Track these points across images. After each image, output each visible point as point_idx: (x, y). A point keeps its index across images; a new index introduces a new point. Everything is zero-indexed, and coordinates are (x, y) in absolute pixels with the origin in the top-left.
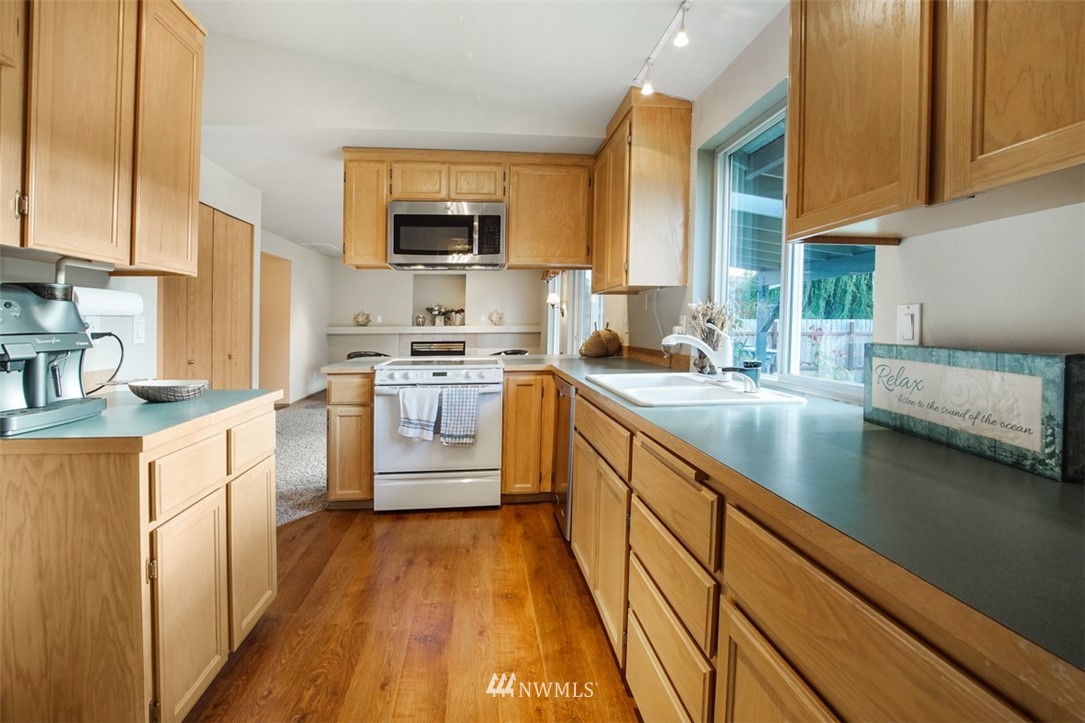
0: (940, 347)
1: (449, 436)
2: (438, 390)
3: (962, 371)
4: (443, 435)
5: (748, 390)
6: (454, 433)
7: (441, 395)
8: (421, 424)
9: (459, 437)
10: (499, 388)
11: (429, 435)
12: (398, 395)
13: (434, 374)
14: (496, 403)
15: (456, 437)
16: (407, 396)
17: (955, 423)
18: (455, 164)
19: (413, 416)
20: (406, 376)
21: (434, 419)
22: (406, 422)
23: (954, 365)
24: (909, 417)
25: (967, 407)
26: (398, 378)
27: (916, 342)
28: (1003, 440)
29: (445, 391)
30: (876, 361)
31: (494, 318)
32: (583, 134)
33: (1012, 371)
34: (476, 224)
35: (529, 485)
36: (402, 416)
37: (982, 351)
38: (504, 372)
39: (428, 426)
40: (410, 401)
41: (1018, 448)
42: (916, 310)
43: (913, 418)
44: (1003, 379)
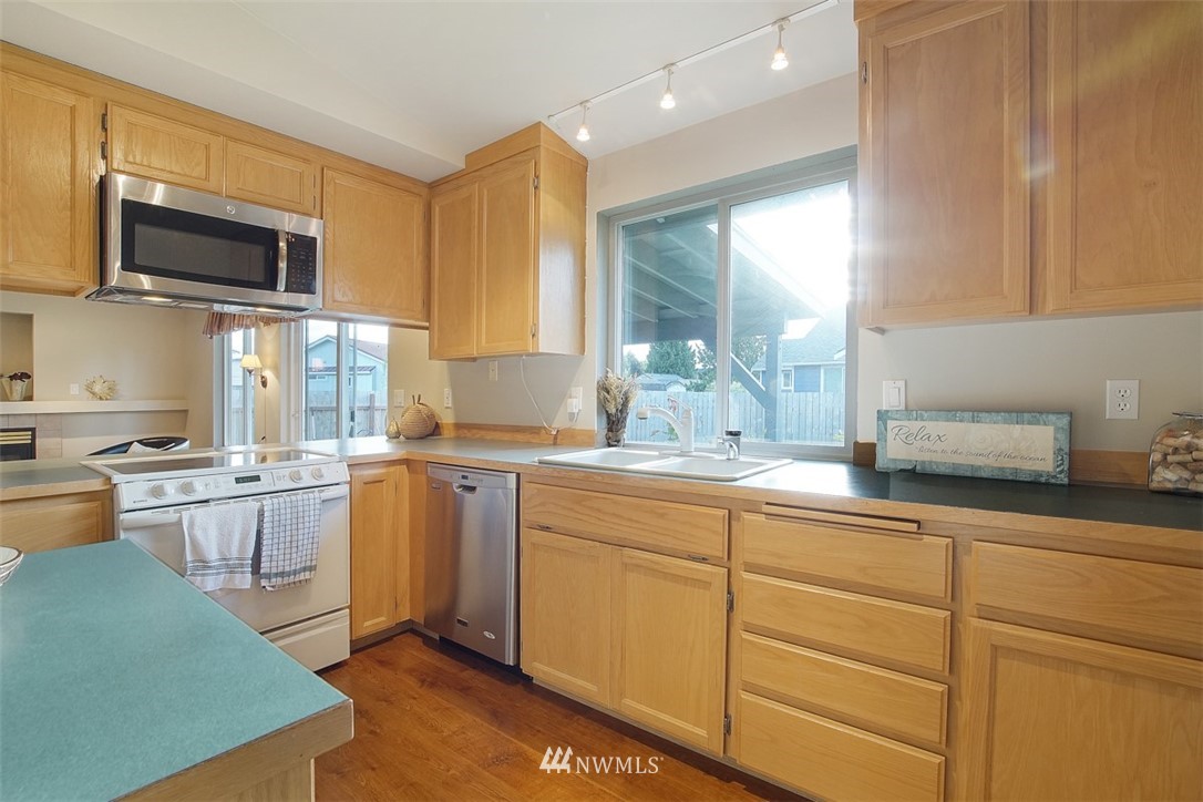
0: (963, 411)
1: (276, 575)
2: (253, 505)
3: (986, 426)
4: (268, 576)
5: (732, 457)
6: (287, 569)
7: (261, 514)
8: (227, 566)
9: (295, 573)
10: (345, 489)
11: (245, 580)
12: (180, 522)
13: (238, 480)
14: (341, 512)
15: (289, 574)
16: (198, 521)
17: (979, 462)
18: (236, 140)
19: (213, 555)
20: (187, 488)
21: (250, 553)
22: (196, 568)
23: (978, 422)
24: (931, 462)
25: (992, 449)
26: (172, 494)
27: (902, 407)
28: (1023, 468)
29: (267, 502)
30: (891, 424)
31: (97, 388)
32: (437, 154)
33: (1030, 423)
34: (282, 244)
35: (383, 619)
36: (189, 557)
37: (1004, 412)
38: (349, 466)
39: (242, 566)
40: (205, 530)
41: (1034, 471)
42: (901, 384)
43: (935, 463)
44: (1022, 429)
